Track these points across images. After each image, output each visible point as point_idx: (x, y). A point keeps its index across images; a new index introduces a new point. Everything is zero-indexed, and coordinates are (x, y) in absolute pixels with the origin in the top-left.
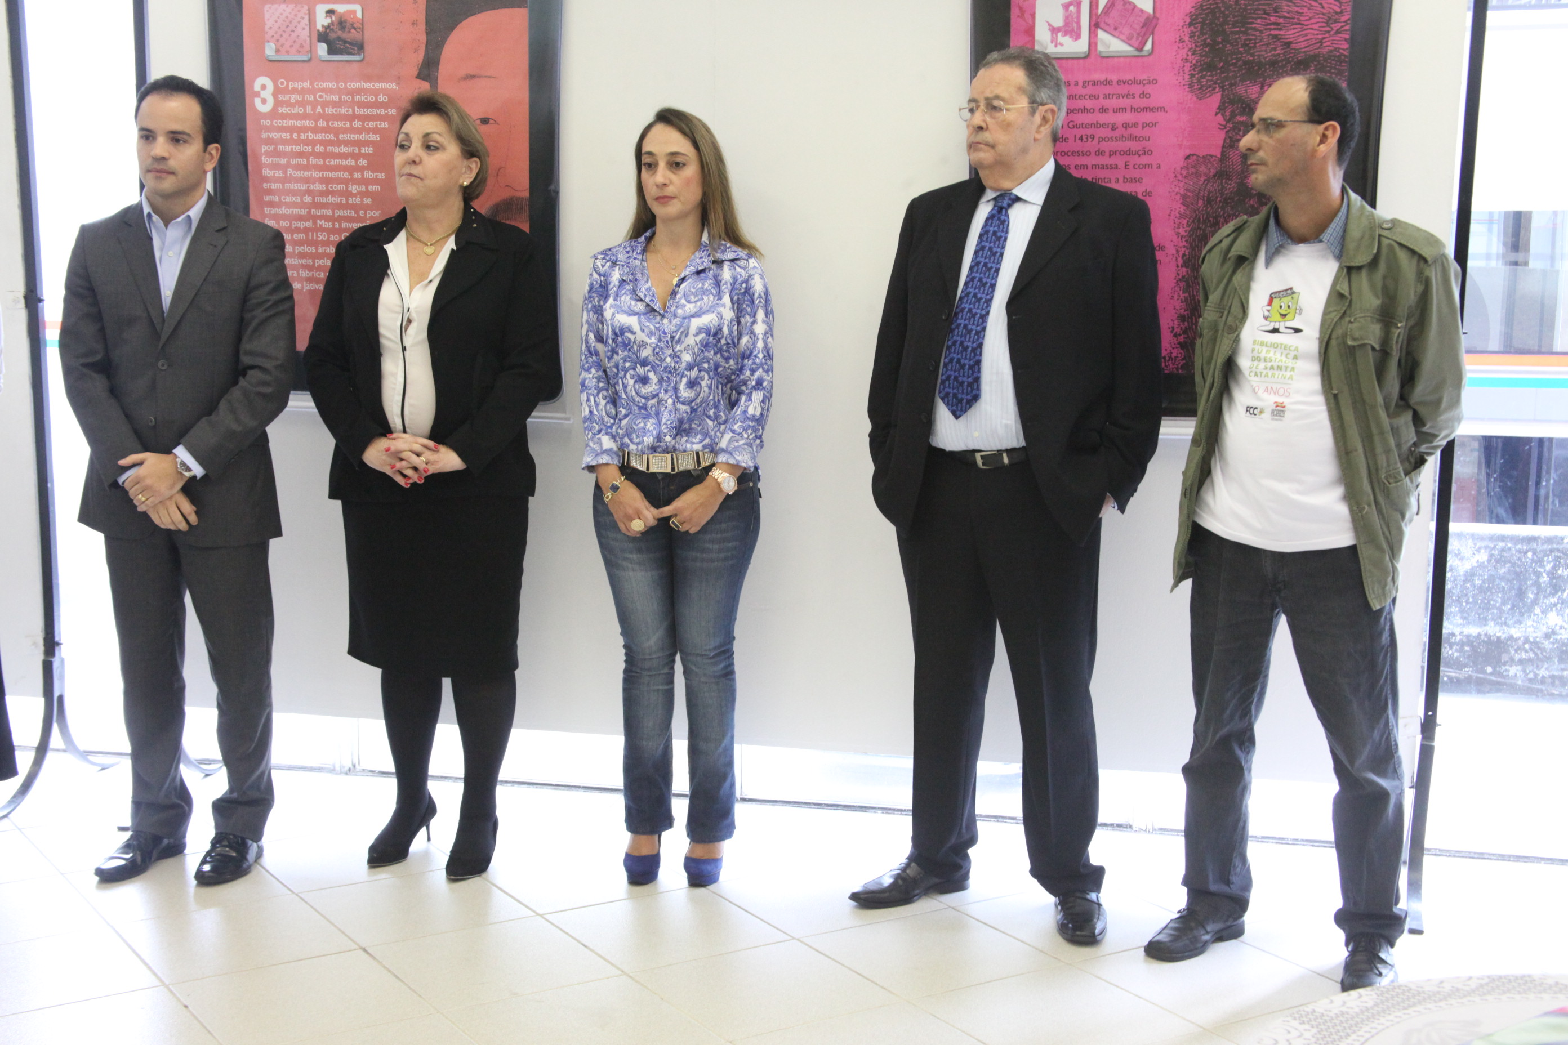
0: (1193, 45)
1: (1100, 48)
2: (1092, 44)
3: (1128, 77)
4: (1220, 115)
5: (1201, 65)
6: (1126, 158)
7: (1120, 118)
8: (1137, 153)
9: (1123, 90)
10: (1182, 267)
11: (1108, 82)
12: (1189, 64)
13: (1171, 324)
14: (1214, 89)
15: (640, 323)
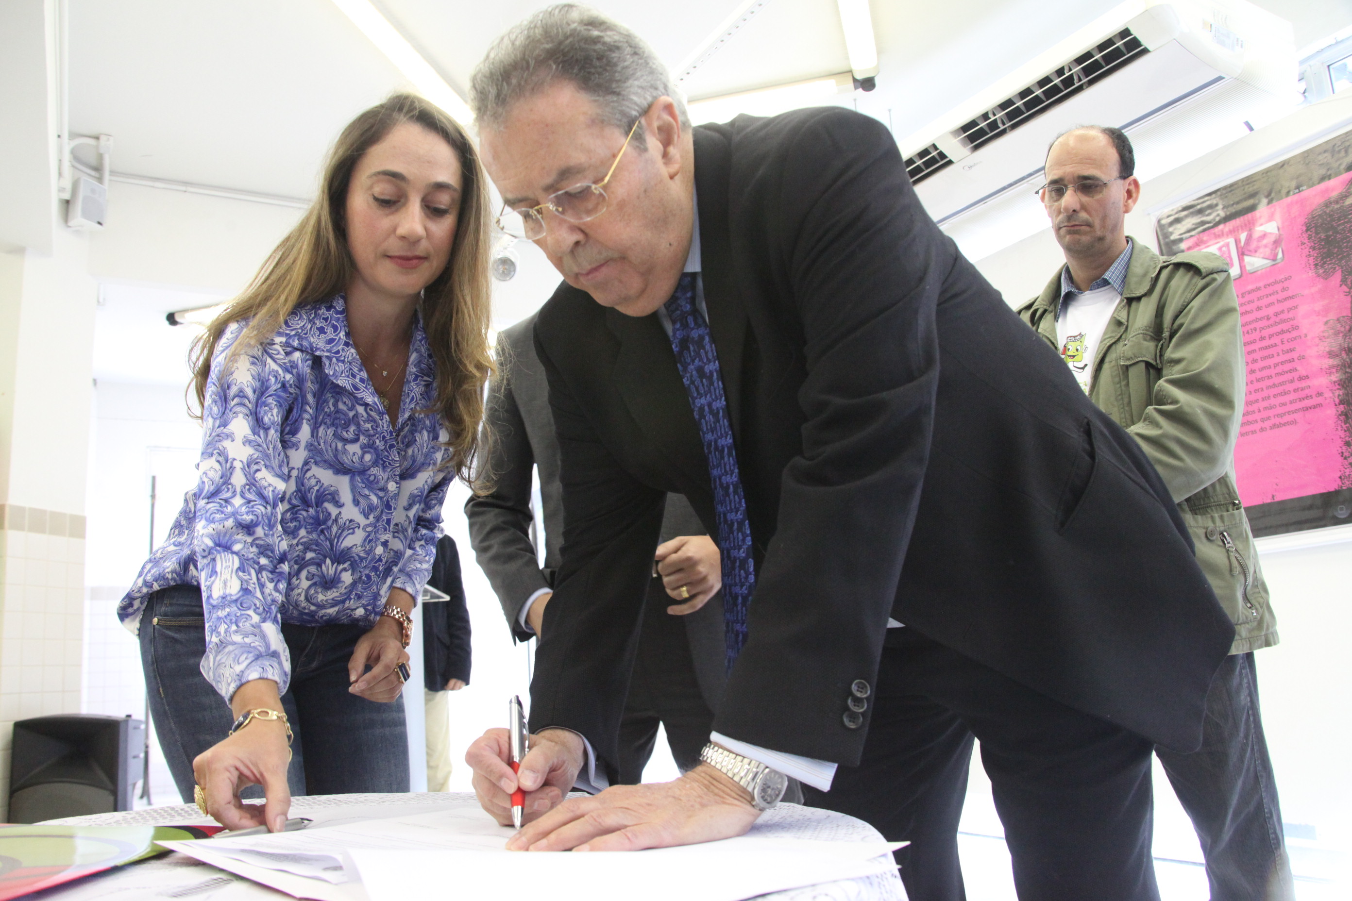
0: (1312, 244)
1: (1248, 268)
2: (1242, 267)
3: (1271, 280)
4: (1343, 286)
5: (1321, 255)
6: (1281, 336)
7: (1271, 311)
8: (1288, 331)
9: (1269, 290)
10: (1339, 404)
11: (1258, 289)
12: (1312, 258)
13: (1340, 451)
14: (1335, 268)
15: (353, 489)
